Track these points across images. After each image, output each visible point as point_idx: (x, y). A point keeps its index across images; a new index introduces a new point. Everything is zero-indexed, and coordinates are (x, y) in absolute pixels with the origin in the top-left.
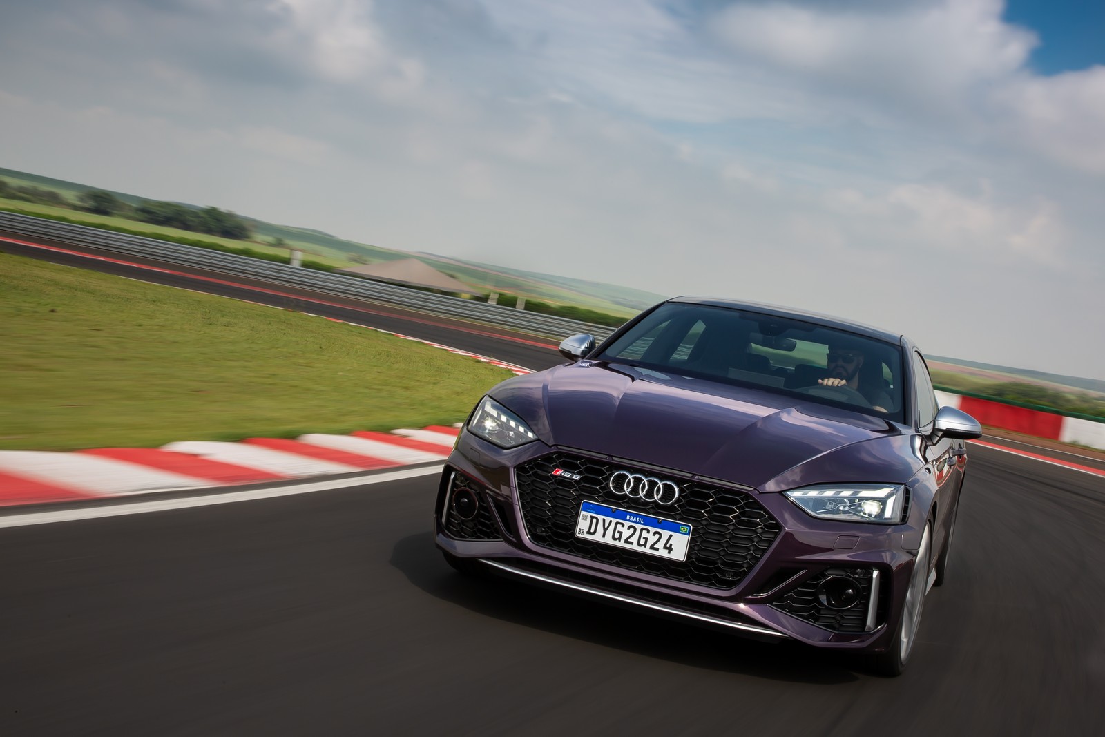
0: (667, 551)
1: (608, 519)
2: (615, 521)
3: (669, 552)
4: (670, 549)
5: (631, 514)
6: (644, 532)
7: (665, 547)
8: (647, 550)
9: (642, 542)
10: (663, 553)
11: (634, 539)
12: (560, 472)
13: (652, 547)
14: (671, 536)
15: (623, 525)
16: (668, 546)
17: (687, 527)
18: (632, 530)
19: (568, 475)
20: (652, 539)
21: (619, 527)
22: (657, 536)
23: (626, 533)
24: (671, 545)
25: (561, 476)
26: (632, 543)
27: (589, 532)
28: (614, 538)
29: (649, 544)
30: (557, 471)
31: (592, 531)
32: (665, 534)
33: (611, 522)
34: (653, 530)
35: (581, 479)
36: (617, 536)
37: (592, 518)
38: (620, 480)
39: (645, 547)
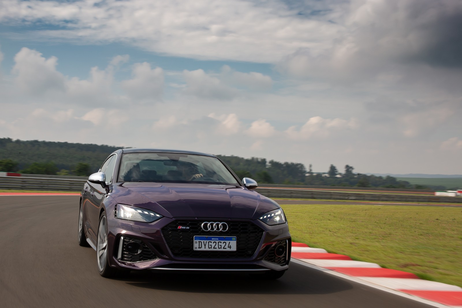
0: (229, 248)
1: (205, 241)
2: (208, 241)
3: (230, 249)
4: (230, 247)
5: (213, 237)
6: (220, 243)
7: (228, 247)
8: (222, 250)
9: (220, 247)
10: (228, 249)
11: (217, 246)
12: (181, 227)
13: (224, 248)
14: (230, 242)
15: (211, 242)
16: (229, 246)
17: (234, 238)
18: (215, 243)
19: (185, 228)
20: (223, 245)
21: (210, 243)
22: (225, 243)
23: (213, 245)
24: (230, 246)
25: (182, 229)
26: (216, 248)
27: (199, 248)
28: (209, 248)
29: (222, 247)
30: (179, 227)
31: (200, 247)
32: (227, 242)
33: (206, 242)
34: (222, 242)
35: (190, 228)
36: (210, 247)
37: (199, 242)
38: (205, 225)
39: (221, 248)
